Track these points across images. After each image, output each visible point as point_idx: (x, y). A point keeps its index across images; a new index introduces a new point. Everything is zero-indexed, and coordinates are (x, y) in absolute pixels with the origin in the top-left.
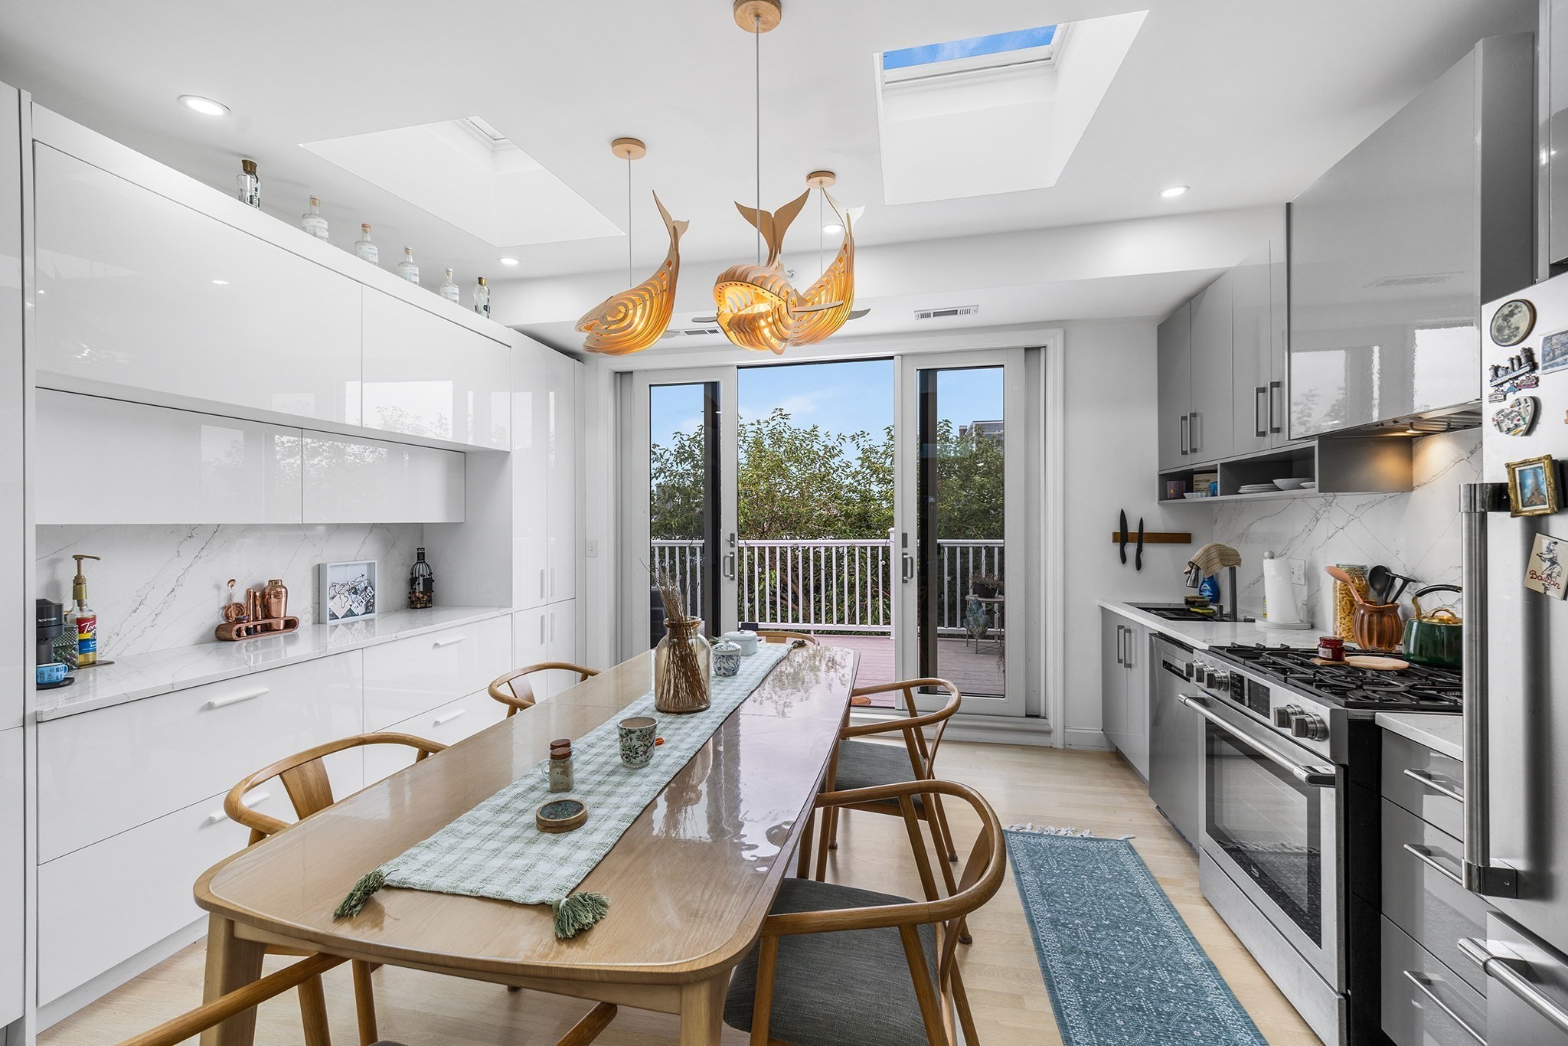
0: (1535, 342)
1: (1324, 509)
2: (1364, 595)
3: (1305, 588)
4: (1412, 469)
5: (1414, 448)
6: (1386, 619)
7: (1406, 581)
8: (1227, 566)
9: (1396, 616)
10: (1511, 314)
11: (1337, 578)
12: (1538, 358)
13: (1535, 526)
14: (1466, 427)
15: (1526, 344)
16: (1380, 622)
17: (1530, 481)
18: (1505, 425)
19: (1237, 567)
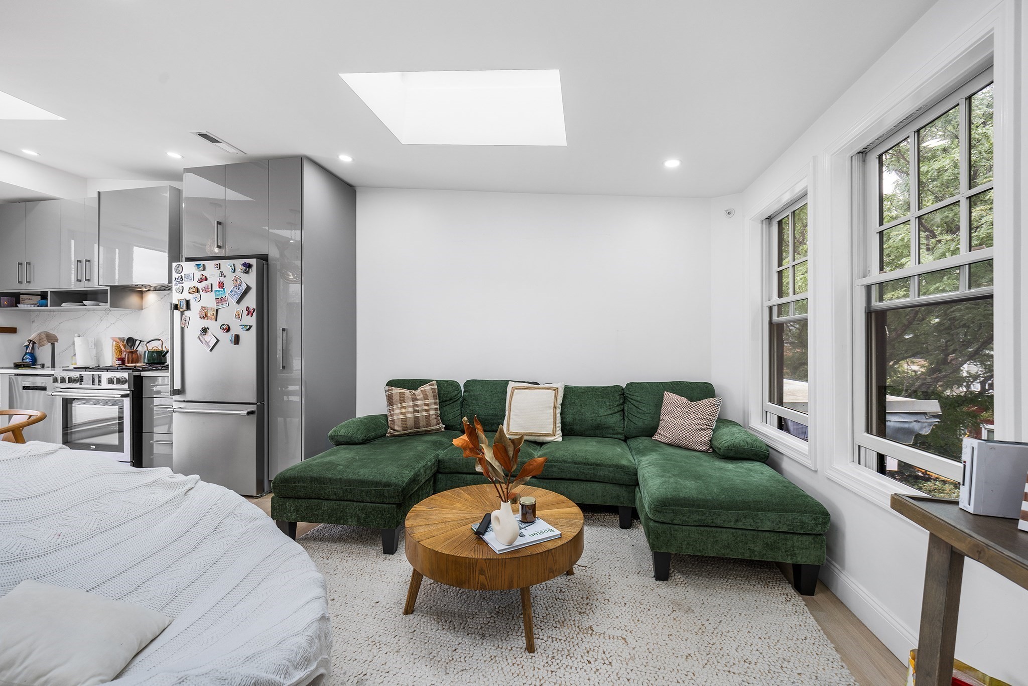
0: (182, 274)
1: (105, 316)
2: (125, 347)
3: (95, 350)
4: (142, 302)
5: (143, 295)
6: (134, 355)
7: (141, 341)
8: (49, 342)
9: (137, 354)
10: (178, 267)
11: (114, 341)
12: (183, 278)
13: (182, 313)
14: (160, 290)
15: (181, 274)
16: (132, 356)
17: (182, 304)
18: (178, 291)
19: (55, 343)
